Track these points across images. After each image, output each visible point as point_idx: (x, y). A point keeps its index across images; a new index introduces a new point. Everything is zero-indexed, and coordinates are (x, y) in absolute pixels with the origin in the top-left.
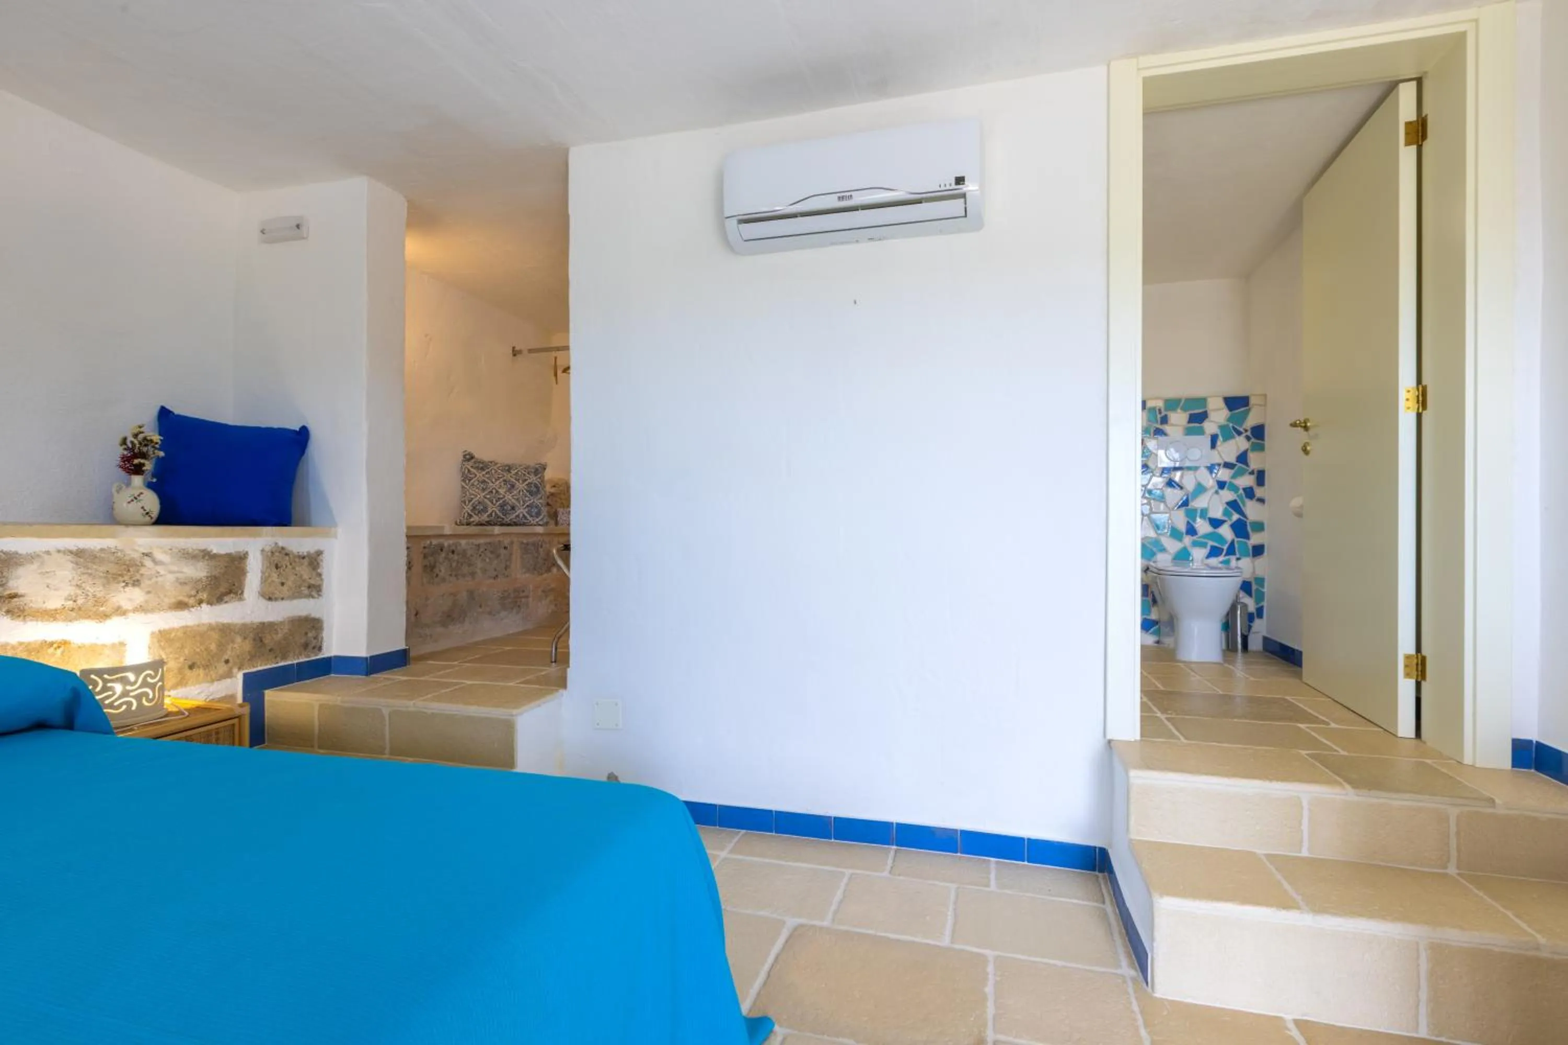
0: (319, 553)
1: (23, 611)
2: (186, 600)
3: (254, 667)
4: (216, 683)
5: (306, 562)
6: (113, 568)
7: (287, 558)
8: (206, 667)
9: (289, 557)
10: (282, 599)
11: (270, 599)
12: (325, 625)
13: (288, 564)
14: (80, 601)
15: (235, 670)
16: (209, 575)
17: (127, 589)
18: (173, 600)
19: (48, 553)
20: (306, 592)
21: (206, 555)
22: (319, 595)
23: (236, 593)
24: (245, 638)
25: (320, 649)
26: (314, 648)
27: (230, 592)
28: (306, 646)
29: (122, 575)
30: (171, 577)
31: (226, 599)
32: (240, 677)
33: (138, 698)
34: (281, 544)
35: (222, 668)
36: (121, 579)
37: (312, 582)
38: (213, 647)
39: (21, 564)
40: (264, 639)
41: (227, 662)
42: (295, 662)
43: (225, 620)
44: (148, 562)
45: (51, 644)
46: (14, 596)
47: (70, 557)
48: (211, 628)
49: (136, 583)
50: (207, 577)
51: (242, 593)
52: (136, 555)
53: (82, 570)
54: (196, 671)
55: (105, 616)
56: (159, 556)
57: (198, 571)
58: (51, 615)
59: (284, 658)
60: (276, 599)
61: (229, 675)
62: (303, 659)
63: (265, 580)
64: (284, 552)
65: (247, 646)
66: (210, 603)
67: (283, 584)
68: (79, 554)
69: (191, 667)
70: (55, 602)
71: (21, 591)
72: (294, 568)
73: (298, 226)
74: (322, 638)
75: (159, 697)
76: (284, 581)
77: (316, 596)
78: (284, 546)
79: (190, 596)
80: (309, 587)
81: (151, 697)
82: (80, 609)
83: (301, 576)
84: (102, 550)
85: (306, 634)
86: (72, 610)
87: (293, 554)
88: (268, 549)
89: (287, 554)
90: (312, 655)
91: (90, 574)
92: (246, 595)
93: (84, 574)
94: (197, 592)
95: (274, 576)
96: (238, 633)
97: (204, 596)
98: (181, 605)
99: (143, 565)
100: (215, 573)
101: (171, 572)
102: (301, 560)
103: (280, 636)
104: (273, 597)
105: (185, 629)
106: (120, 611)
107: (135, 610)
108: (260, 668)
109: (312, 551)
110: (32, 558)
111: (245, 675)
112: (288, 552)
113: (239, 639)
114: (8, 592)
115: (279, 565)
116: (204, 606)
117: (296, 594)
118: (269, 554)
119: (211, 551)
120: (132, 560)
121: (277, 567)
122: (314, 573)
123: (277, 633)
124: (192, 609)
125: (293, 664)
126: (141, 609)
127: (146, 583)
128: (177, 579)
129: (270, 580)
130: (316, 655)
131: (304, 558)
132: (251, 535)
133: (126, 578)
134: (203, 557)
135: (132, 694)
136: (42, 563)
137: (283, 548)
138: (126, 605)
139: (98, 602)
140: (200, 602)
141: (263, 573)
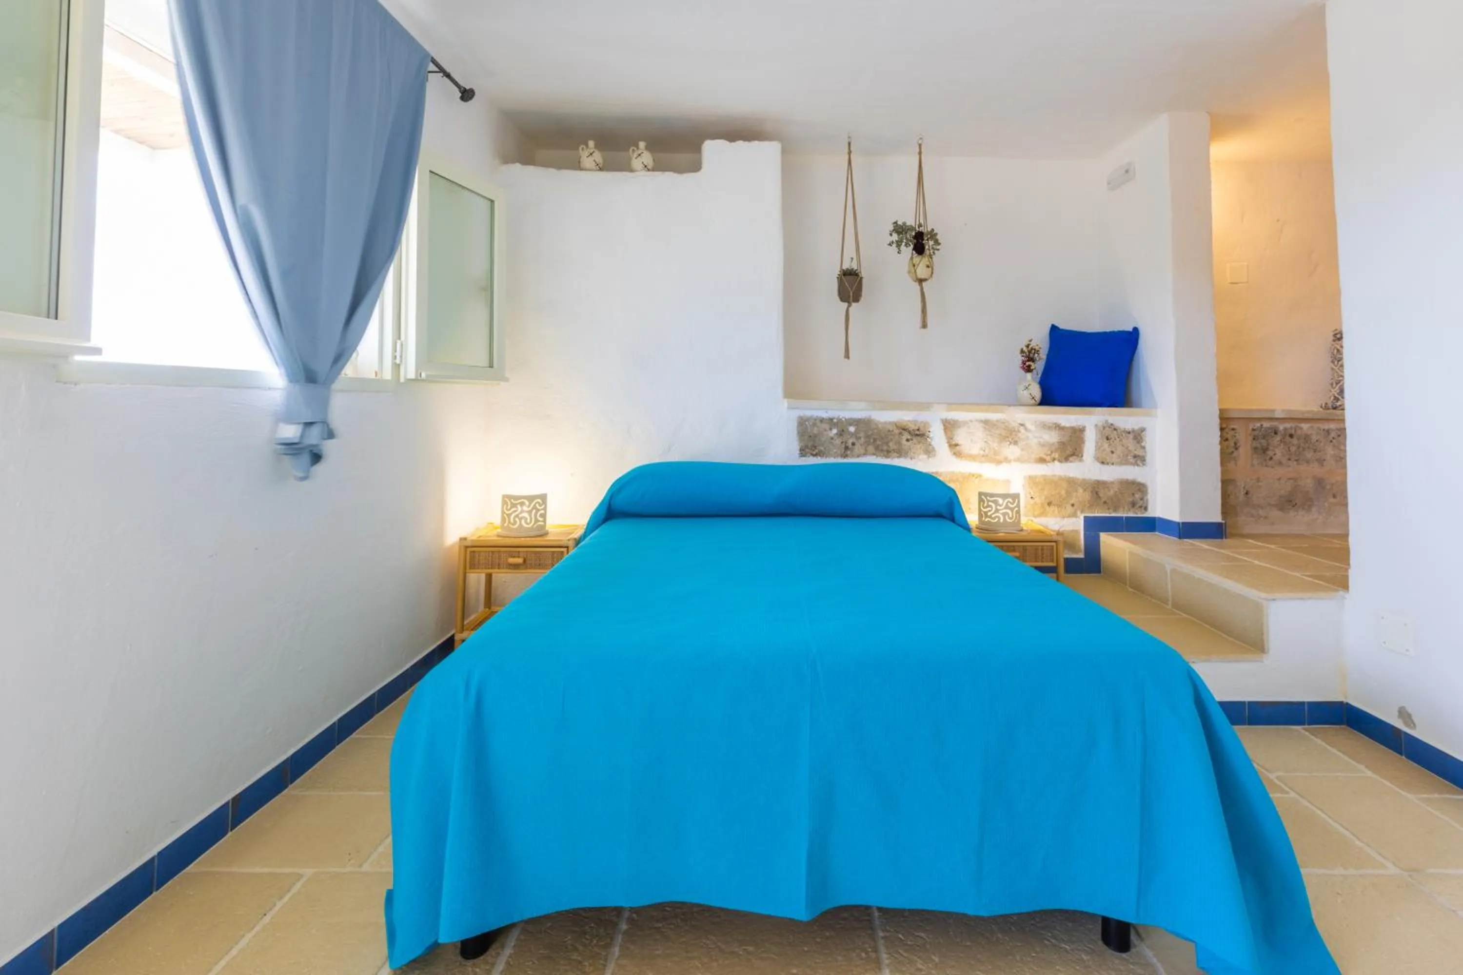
0: (1143, 430)
1: (961, 454)
2: (1045, 457)
3: (1092, 513)
4: (1066, 519)
5: (1131, 436)
6: (1004, 433)
7: (1115, 432)
8: (1059, 506)
9: (1117, 432)
10: (1113, 464)
11: (1103, 463)
12: (1150, 490)
13: (1117, 437)
14: (987, 451)
15: (1079, 513)
16: (1060, 441)
17: (1011, 446)
18: (1038, 457)
19: (971, 421)
20: (1132, 460)
21: (1058, 427)
22: (1144, 465)
23: (1078, 456)
24: (1085, 490)
25: (1146, 509)
26: (1141, 507)
27: (1073, 455)
28: (1133, 504)
29: (1008, 437)
30: (1035, 441)
31: (1071, 459)
32: (1082, 518)
33: (1004, 514)
34: (1110, 421)
35: (1070, 510)
36: (1007, 439)
37: (1137, 453)
38: (1063, 492)
39: (959, 427)
40: (1099, 493)
41: (1073, 505)
42: (1125, 515)
43: (1072, 475)
44: (1022, 429)
45: (973, 475)
46: (957, 445)
47: (982, 424)
48: (1061, 479)
49: (1016, 443)
50: (1058, 442)
51: (1082, 456)
52: (1014, 425)
53: (988, 433)
54: (1052, 508)
55: (999, 462)
56: (1029, 426)
57: (1052, 438)
58: (972, 458)
59: (1115, 511)
60: (1108, 464)
61: (1074, 515)
62: (1131, 515)
63: (1098, 448)
64: (1113, 427)
65: (1087, 496)
66: (1060, 461)
67: (1112, 452)
68: (986, 422)
69: (1049, 504)
70: (975, 450)
71: (960, 442)
72: (1121, 440)
73: (1127, 171)
74: (1147, 500)
75: (1016, 516)
76: (1113, 450)
77: (1141, 464)
78: (1112, 422)
79: (1047, 455)
80: (1135, 457)
81: (1011, 516)
82: (987, 456)
83: (1127, 448)
84: (998, 421)
85: (1133, 494)
86: (983, 456)
87: (1120, 429)
88: (1100, 424)
89: (1115, 429)
90: (1139, 513)
91: (991, 435)
92: (1084, 458)
93: (987, 435)
94: (1052, 452)
95: (1106, 445)
96: (1079, 486)
97: (1056, 455)
98: (1042, 460)
99: (1019, 431)
100: (1064, 440)
101: (1036, 437)
102: (1127, 435)
103: (1112, 493)
104: (1105, 462)
105: (1045, 478)
106: (1007, 460)
107: (1015, 460)
108: (1097, 515)
109: (1136, 428)
110: (965, 423)
111: (1085, 518)
112: (1117, 428)
113: (1081, 490)
114: (954, 443)
115: (1109, 437)
116: (1056, 462)
117: (1124, 462)
118: (1102, 429)
119: (1060, 424)
120: (1014, 427)
121: (1108, 439)
122: (1138, 445)
123: (1109, 490)
124: (1048, 464)
125: (1122, 517)
126: (1019, 460)
127: (1021, 443)
128: (1040, 442)
129: (1102, 448)
130: (1143, 513)
131: (1129, 433)
132: (1086, 414)
133: (1010, 439)
134: (1056, 427)
135: (1001, 512)
136: (969, 427)
137: (1112, 424)
138: (1011, 457)
139: (996, 453)
140: (1054, 459)
141: (1097, 443)
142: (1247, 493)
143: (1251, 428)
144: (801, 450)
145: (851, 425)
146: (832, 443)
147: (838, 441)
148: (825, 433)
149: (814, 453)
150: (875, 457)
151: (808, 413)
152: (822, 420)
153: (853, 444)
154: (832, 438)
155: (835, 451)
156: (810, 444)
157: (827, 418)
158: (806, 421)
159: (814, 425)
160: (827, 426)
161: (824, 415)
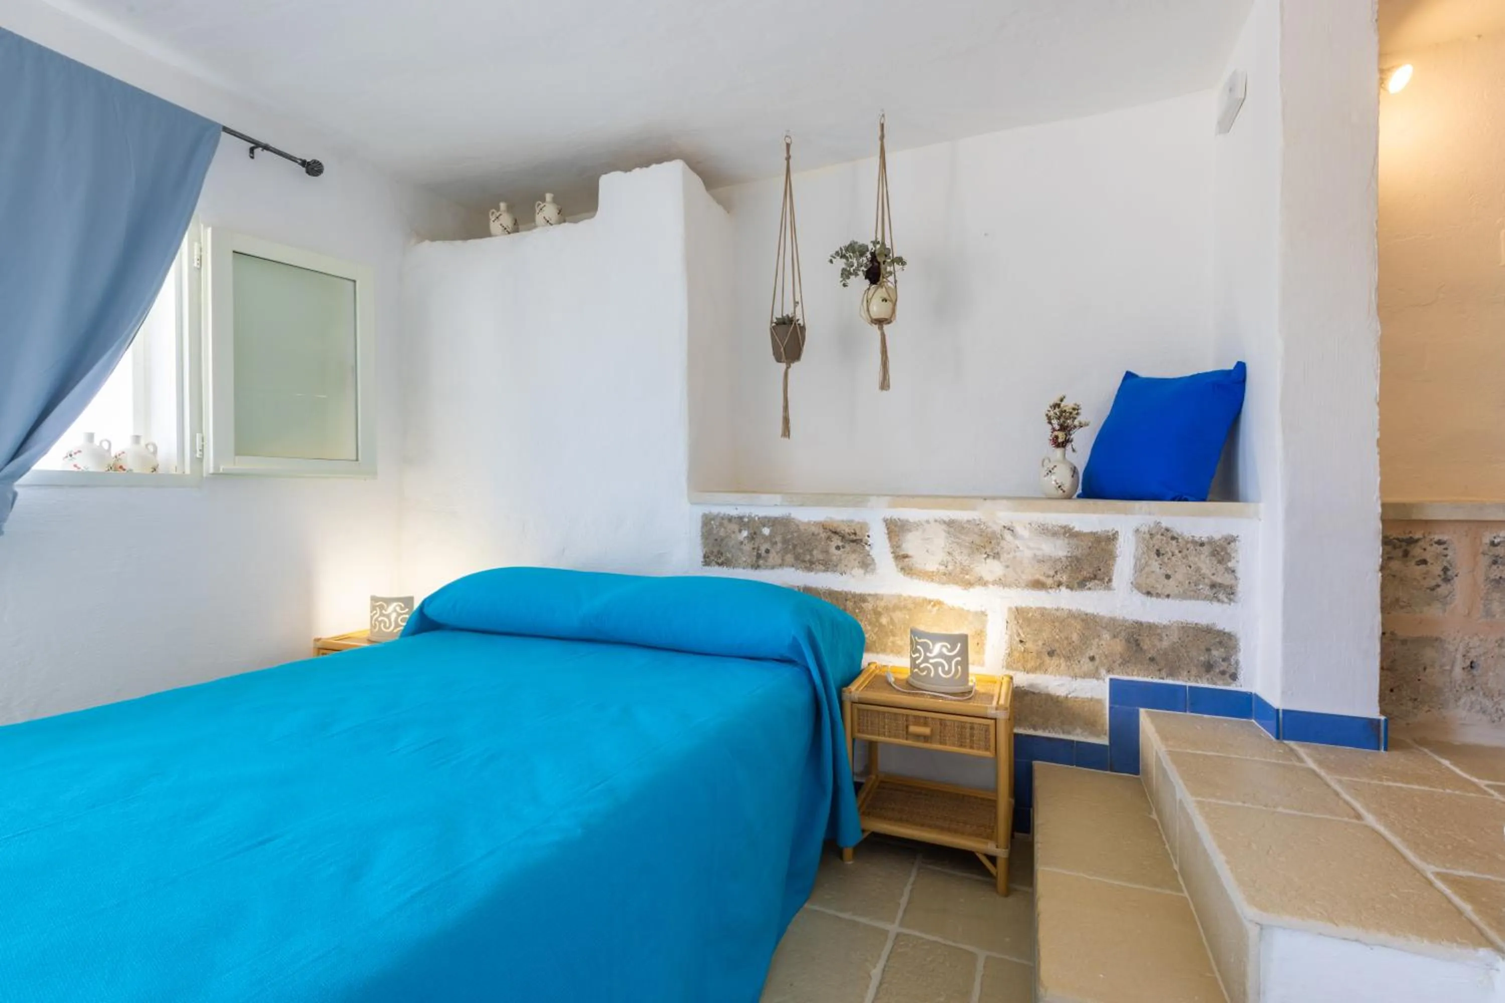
0: (1231, 540)
1: (911, 570)
2: (1043, 579)
3: (1128, 674)
4: (1079, 680)
5: (1206, 550)
6: (978, 540)
7: (1174, 542)
8: (1068, 658)
9: (1177, 542)
10: (1168, 596)
11: (1149, 593)
12: (1242, 645)
13: (1177, 552)
14: (950, 567)
15: (1103, 672)
16: (1069, 555)
17: (988, 561)
18: (1030, 578)
19: (928, 522)
20: (1207, 591)
21: (1068, 533)
22: (1230, 600)
23: (1102, 580)
24: (1115, 637)
25: (1234, 677)
26: (1223, 673)
27: (1095, 577)
28: (1209, 667)
29: (984, 547)
30: (1028, 554)
31: (1089, 585)
32: (1107, 680)
33: (936, 665)
34: (1164, 524)
35: (1087, 666)
36: (983, 551)
37: (1218, 579)
38: (1075, 637)
39: (910, 531)
40: (1142, 644)
41: (1092, 659)
42: (1189, 684)
43: (1090, 610)
44: (1008, 536)
45: (930, 601)
46: (906, 556)
47: (944, 527)
48: (1072, 615)
49: (997, 556)
50: (1067, 557)
51: (1110, 580)
52: (997, 528)
53: (952, 539)
54: (1055, 661)
55: (969, 584)
56: (1019, 529)
57: (1059, 549)
58: (929, 576)
59: (1171, 674)
60: (1158, 595)
61: (1095, 675)
62: (1204, 684)
63: (1140, 568)
64: (1169, 535)
65: (1118, 646)
66: (1070, 587)
67: (1168, 577)
68: (950, 524)
69: (1051, 654)
70: (932, 566)
71: (910, 553)
72: (1186, 557)
74: (1237, 663)
75: (957, 670)
76: (1169, 572)
77: (1226, 600)
78: (1169, 526)
79: (1048, 576)
80: (1213, 586)
81: (947, 668)
82: (950, 574)
83: (1198, 570)
84: (968, 521)
85: (1208, 650)
86: (945, 574)
87: (1183, 538)
88: (1145, 529)
89: (1173, 538)
90: (1221, 682)
91: (958, 543)
92: (1115, 583)
93: (953, 542)
94: (1056, 572)
95: (1155, 565)
96: (1105, 628)
97: (1064, 578)
98: (1038, 585)
99: (1003, 538)
100: (1078, 553)
101: (1029, 548)
102: (1198, 548)
103: (1165, 644)
104: (1154, 592)
105: (1043, 611)
106: (982, 582)
107: (994, 583)
108: (1135, 678)
109: (1217, 536)
110: (918, 525)
111: (1111, 680)
112: (1176, 535)
113: (1106, 636)
114: (902, 553)
115: (1162, 551)
116: (1063, 589)
117: (1191, 592)
118: (1147, 536)
119: (1074, 528)
120: (994, 532)
121: (1158, 553)
122: (1221, 568)
123: (1161, 640)
124: (1050, 591)
125: (1185, 687)
126: (1001, 582)
127: (1004, 556)
128: (1035, 555)
129: (1147, 569)
130: (1229, 684)
131: (1202, 544)
132: (1118, 512)
133: (988, 550)
134: (1065, 533)
135: (931, 661)
136: (924, 531)
137: (1167, 530)
138: (988, 577)
139: (965, 571)
140: (1059, 584)
141: (1137, 559)
142: (1472, 666)
143: (1487, 540)
144: (705, 557)
145: (764, 526)
146: (741, 550)
147: (747, 547)
148: (733, 536)
149: (720, 561)
150: (793, 569)
151: (715, 510)
152: (730, 519)
153: (767, 551)
154: (742, 543)
155: (744, 559)
156: (715, 550)
157: (737, 516)
158: (713, 519)
159: (721, 525)
160: (735, 527)
161: (733, 512)
